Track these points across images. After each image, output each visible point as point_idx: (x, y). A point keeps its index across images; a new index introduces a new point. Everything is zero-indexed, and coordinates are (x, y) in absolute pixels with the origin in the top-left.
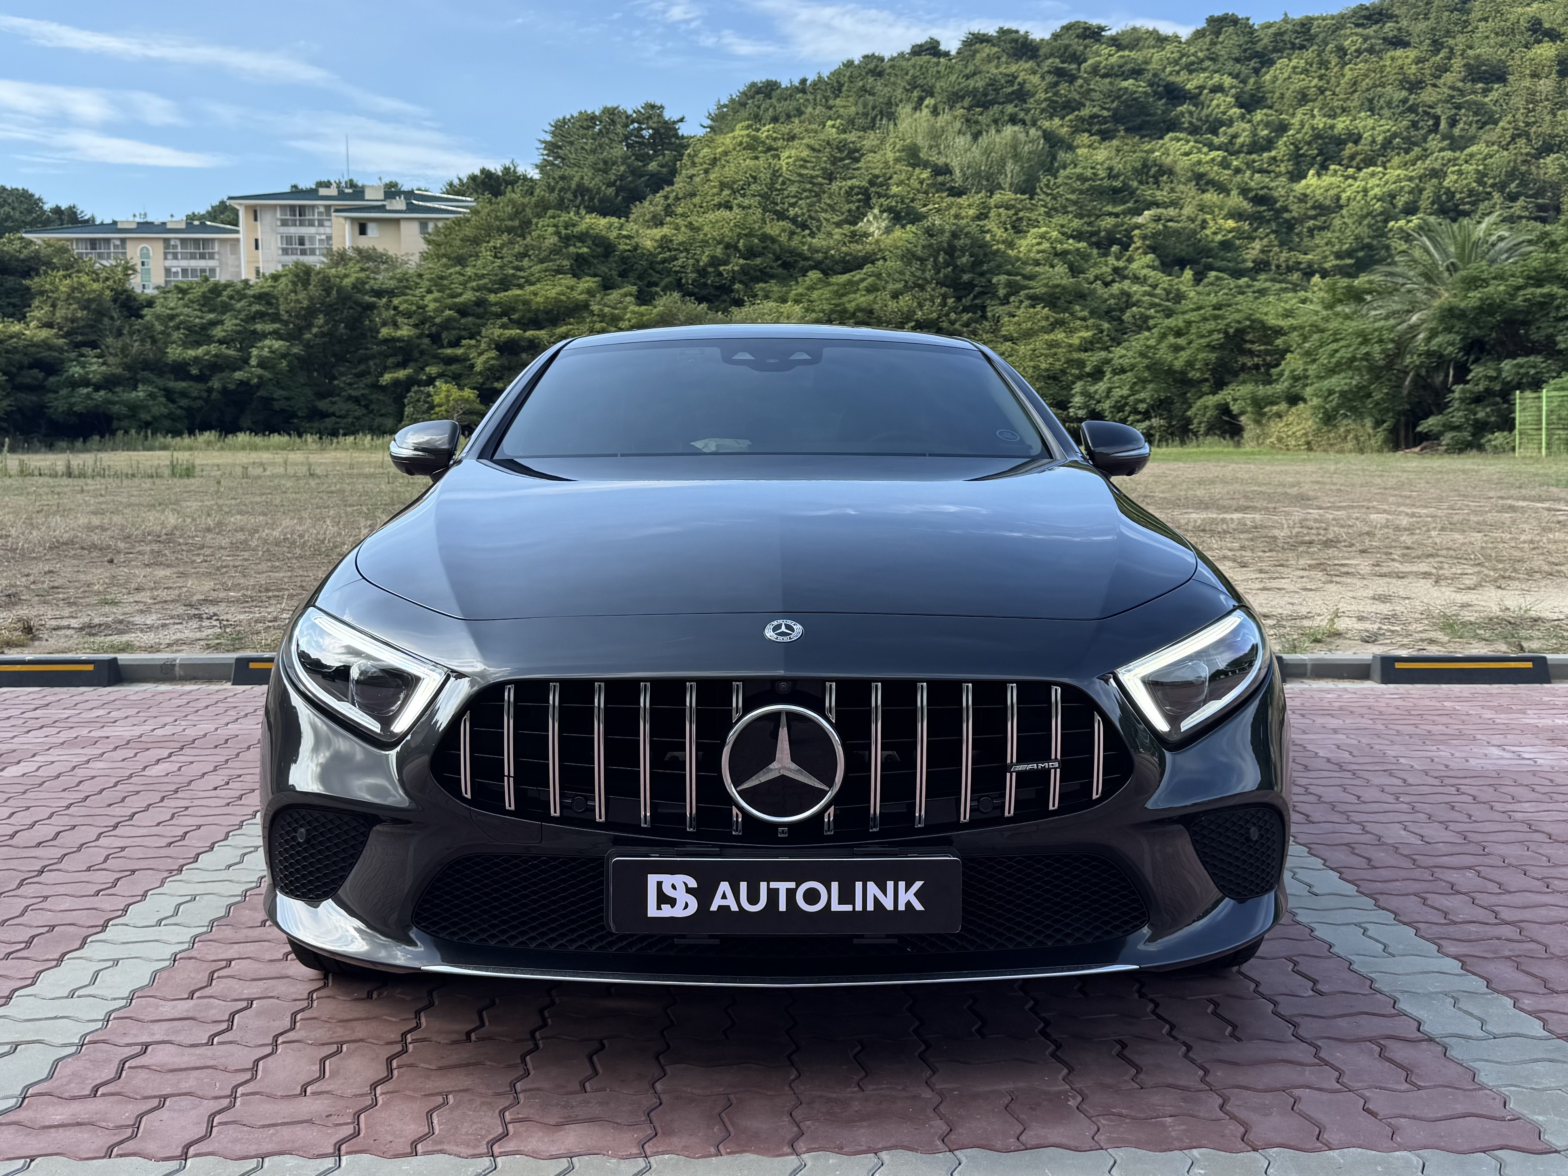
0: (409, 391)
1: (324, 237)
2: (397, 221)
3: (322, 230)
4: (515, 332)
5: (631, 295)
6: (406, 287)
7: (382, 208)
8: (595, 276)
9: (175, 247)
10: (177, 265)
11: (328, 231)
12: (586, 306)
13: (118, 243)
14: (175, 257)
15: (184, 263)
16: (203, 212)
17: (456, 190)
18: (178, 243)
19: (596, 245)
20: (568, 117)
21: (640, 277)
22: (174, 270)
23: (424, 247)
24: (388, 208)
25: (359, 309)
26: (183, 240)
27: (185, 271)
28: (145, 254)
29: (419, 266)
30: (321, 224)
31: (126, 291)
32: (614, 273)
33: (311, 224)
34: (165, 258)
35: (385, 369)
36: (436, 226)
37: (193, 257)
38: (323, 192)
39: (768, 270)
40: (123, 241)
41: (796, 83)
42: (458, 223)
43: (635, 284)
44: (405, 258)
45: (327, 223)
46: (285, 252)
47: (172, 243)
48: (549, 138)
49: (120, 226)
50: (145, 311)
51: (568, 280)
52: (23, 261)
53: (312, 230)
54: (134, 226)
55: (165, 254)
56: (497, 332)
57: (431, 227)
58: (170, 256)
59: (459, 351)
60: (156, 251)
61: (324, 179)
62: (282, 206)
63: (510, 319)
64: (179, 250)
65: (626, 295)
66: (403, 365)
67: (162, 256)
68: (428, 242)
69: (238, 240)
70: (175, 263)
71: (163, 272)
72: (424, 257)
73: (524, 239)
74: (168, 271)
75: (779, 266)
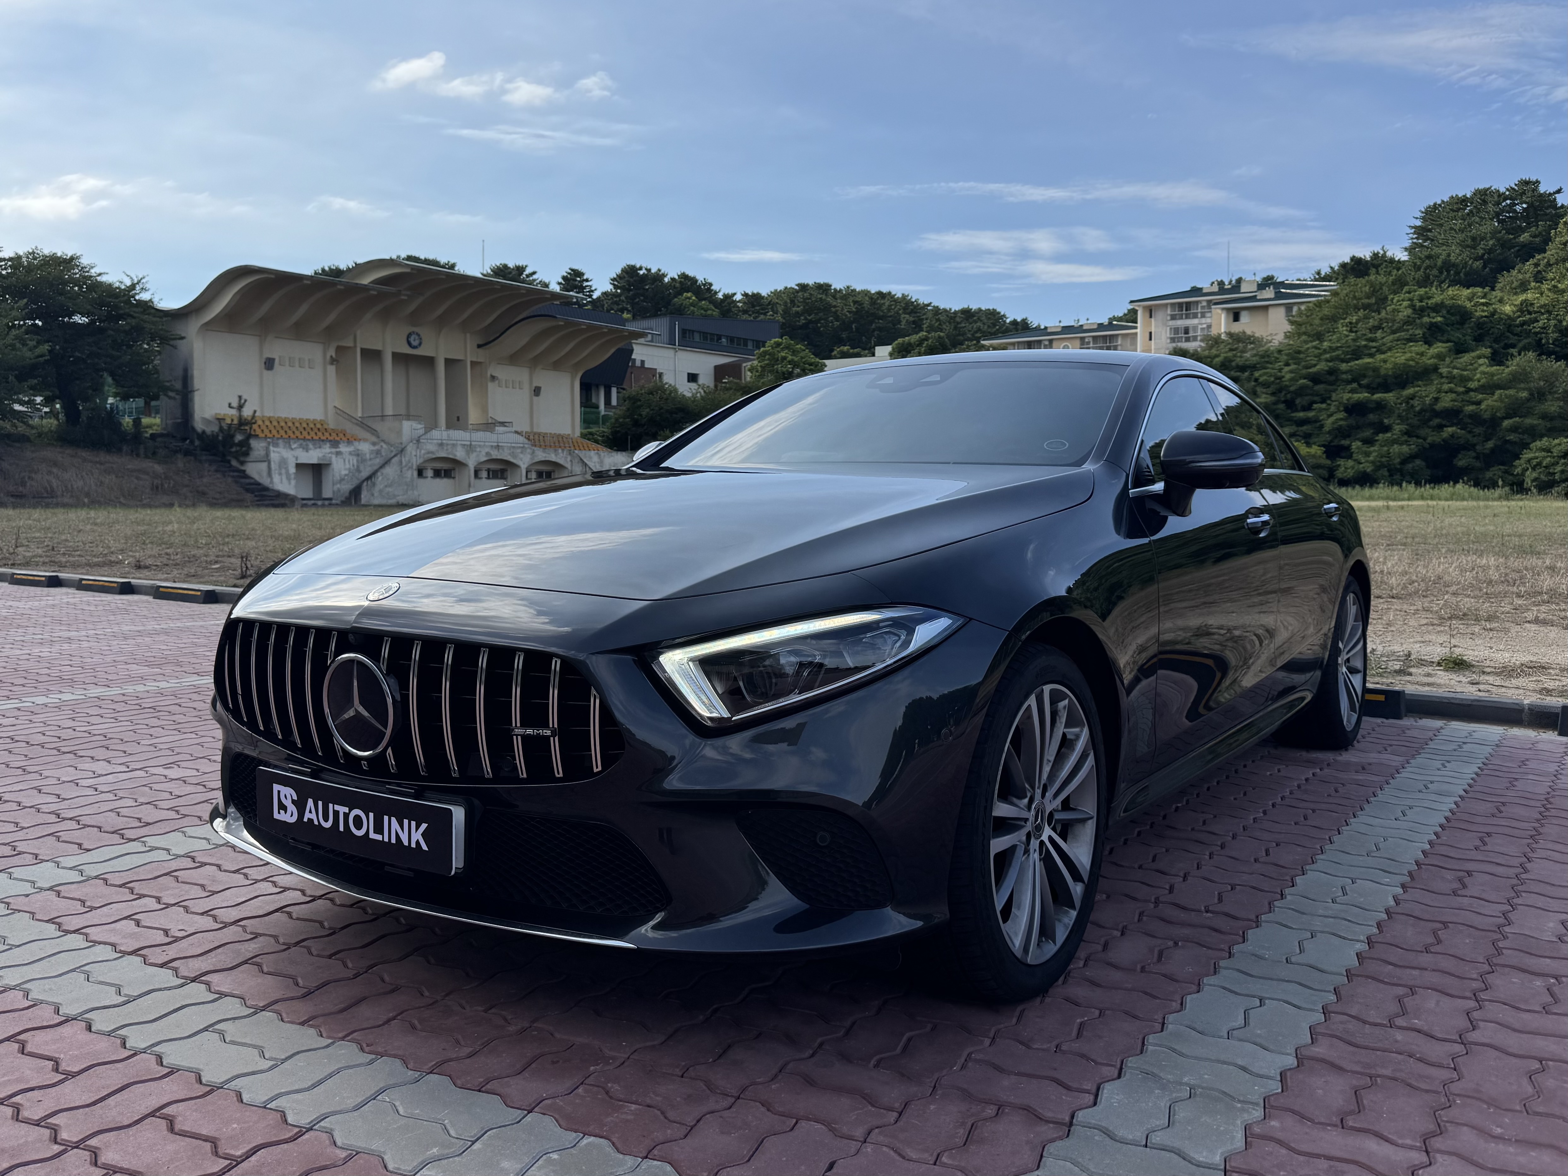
1: (1204, 326)
2: (1266, 307)
4: (1364, 395)
5: (1484, 357)
6: (1268, 362)
7: (1255, 298)
8: (1447, 341)
9: (1088, 343)
12: (1435, 369)
13: (1047, 343)
16: (1119, 314)
17: (1323, 277)
18: (1091, 340)
19: (1452, 314)
20: (1439, 202)
21: (1496, 340)
23: (1288, 327)
24: (1259, 297)
26: (1094, 337)
29: (1281, 343)
30: (1203, 316)
32: (1468, 338)
33: (1195, 316)
36: (1299, 309)
38: (1207, 289)
40: (1051, 341)
42: (1319, 305)
43: (1489, 347)
44: (1269, 338)
45: (1208, 315)
46: (1173, 340)
48: (1418, 223)
49: (1047, 329)
51: (1419, 347)
53: (1195, 321)
54: (1059, 330)
56: (1346, 396)
57: (1295, 309)
59: (1311, 414)
60: (1074, 347)
62: (1173, 305)
63: (1360, 385)
64: (1091, 344)
65: (1478, 357)
69: (1136, 334)
73: (1379, 313)
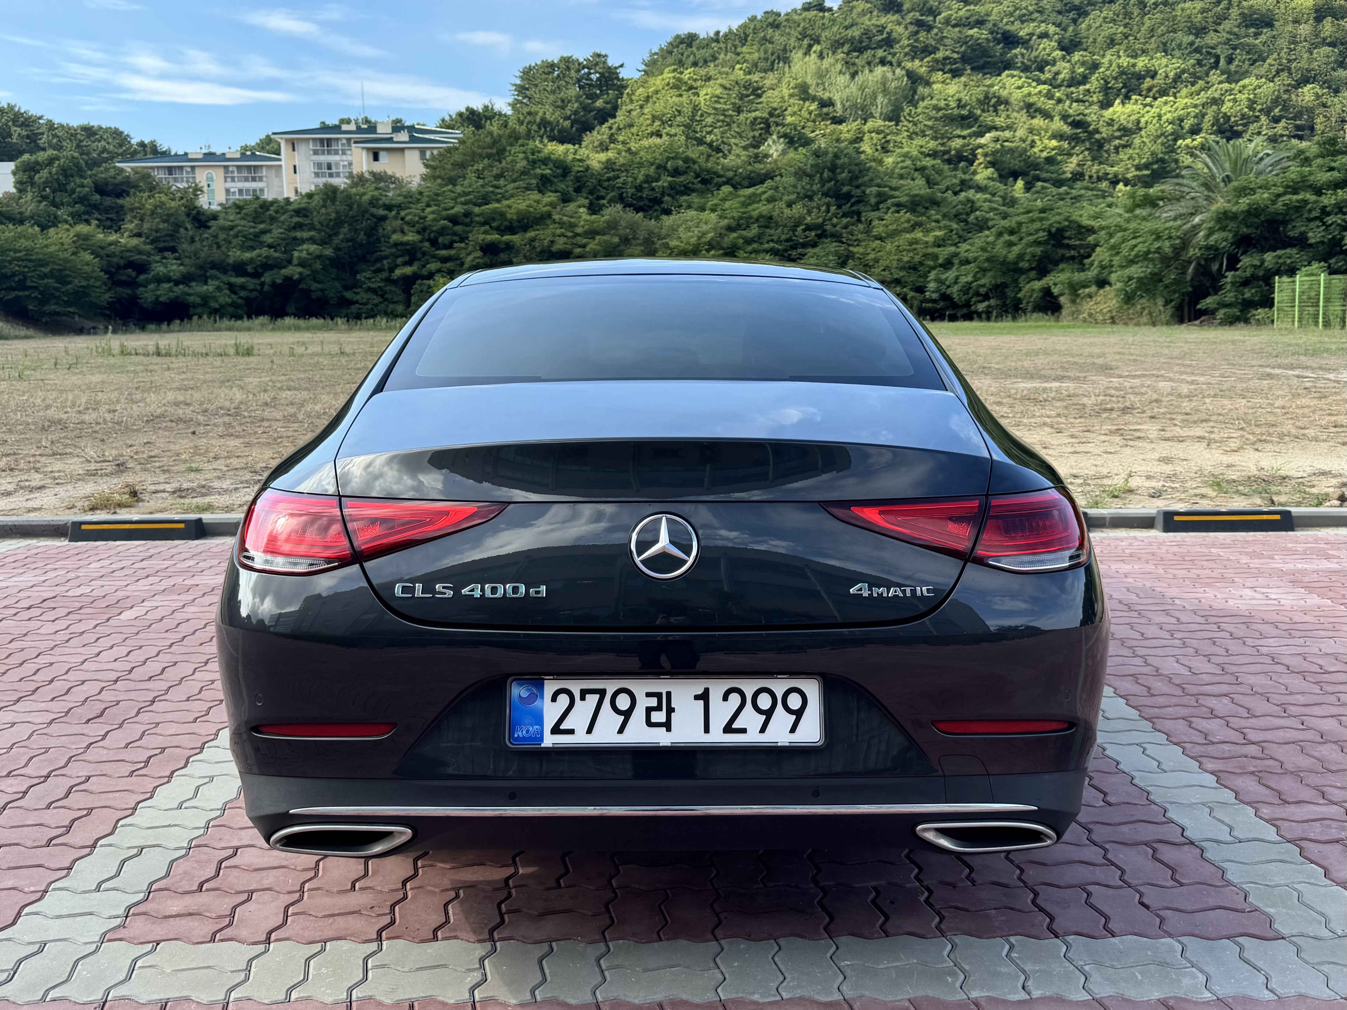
0: (415, 284)
1: (346, 163)
2: (402, 150)
3: (344, 157)
4: (495, 237)
5: (584, 207)
6: (410, 203)
7: (390, 140)
8: (556, 191)
9: (233, 172)
10: (235, 186)
11: (349, 158)
12: (549, 215)
13: (189, 169)
14: (233, 179)
15: (240, 185)
16: (253, 144)
17: (447, 125)
18: (235, 169)
19: (556, 167)
20: (533, 65)
21: (591, 193)
22: (232, 190)
23: (423, 170)
24: (395, 140)
25: (375, 220)
26: (238, 167)
27: (241, 191)
28: (210, 179)
29: (420, 185)
30: (344, 153)
31: (196, 207)
32: (571, 189)
33: (336, 153)
34: (226, 181)
35: (397, 266)
36: (432, 153)
37: (246, 179)
38: (345, 127)
39: (690, 185)
40: (193, 168)
41: (712, 34)
42: (449, 150)
43: (587, 198)
44: (409, 179)
45: (348, 152)
46: (317, 175)
47: (231, 169)
48: (518, 82)
49: (190, 156)
50: (212, 223)
51: (535, 196)
52: (117, 185)
53: (337, 158)
54: (201, 156)
55: (226, 178)
56: (481, 237)
57: (428, 154)
58: (229, 180)
59: (453, 252)
60: (218, 175)
61: (346, 117)
63: (491, 227)
64: (236, 174)
65: (580, 207)
66: (409, 263)
67: (223, 179)
69: (280, 166)
70: (233, 184)
71: (224, 192)
72: (424, 178)
73: (501, 163)
74: (228, 191)
75: (699, 182)
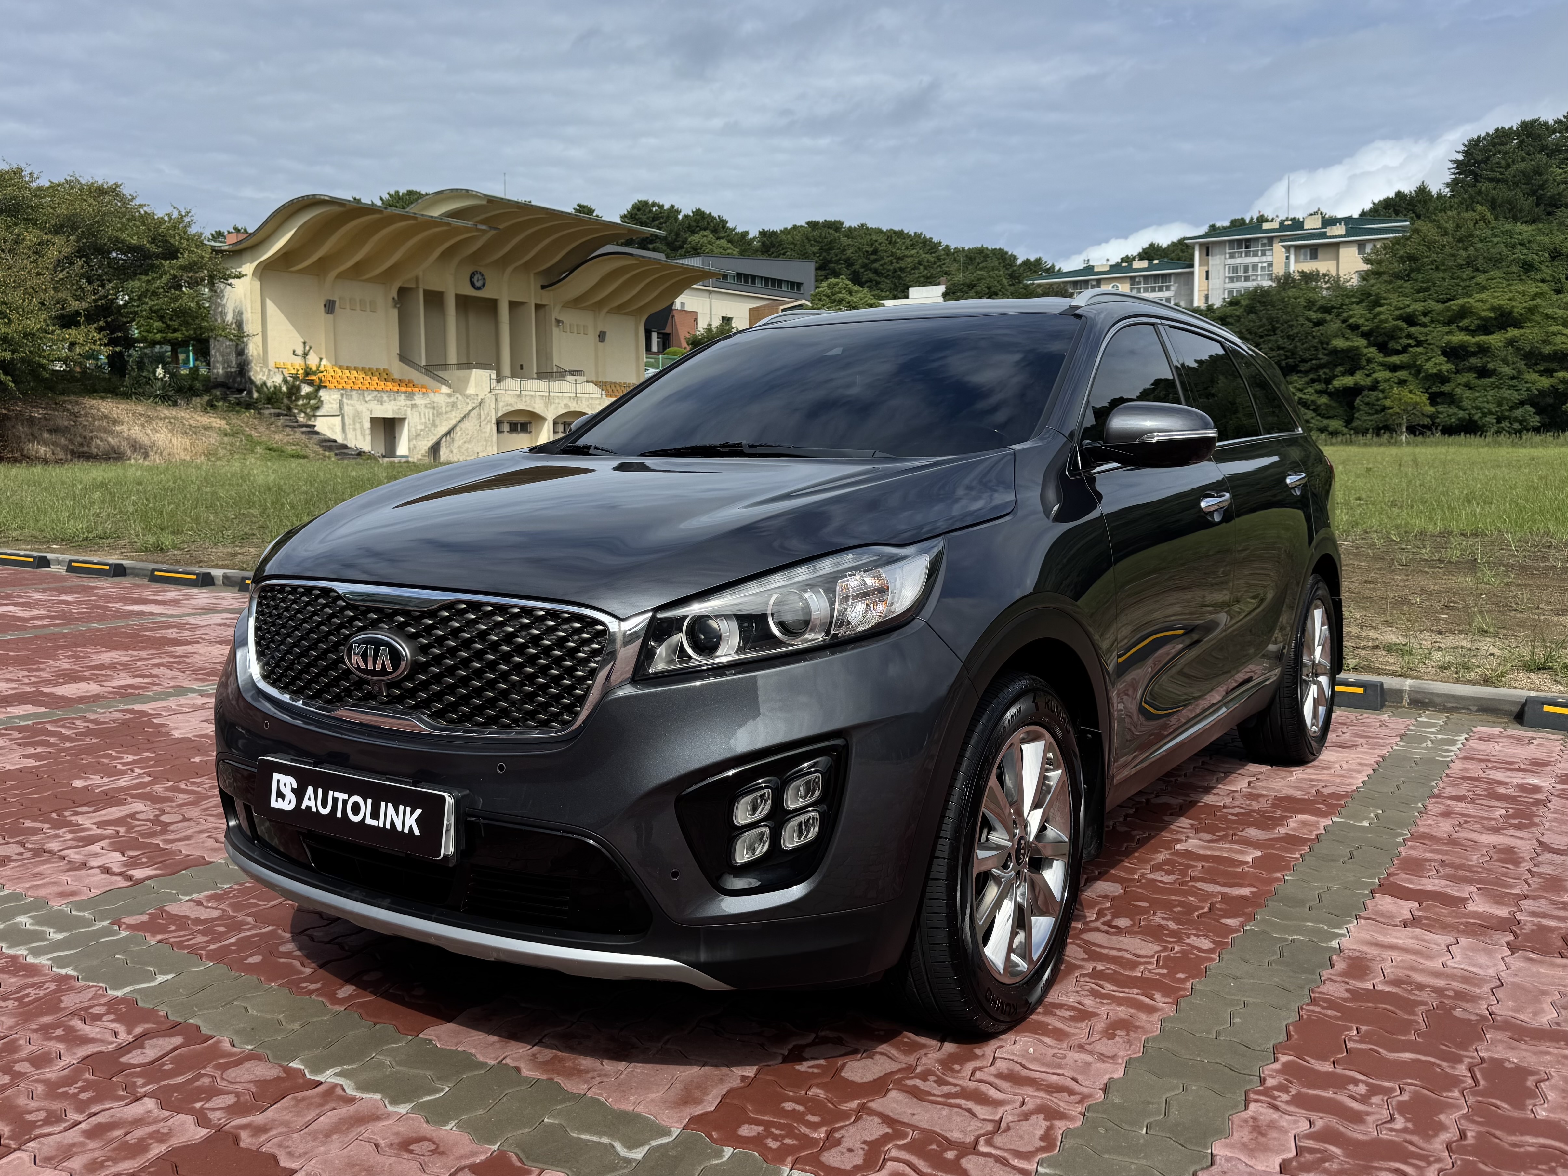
1: (1265, 265)
2: (1340, 245)
3: (1264, 259)
4: (1464, 338)
7: (1323, 235)
9: (1139, 283)
11: (1269, 259)
18: (1142, 279)
23: (1363, 266)
24: (1327, 234)
26: (1145, 277)
30: (1264, 254)
33: (1255, 255)
35: (1335, 376)
36: (1374, 246)
38: (1266, 226)
45: (1268, 253)
46: (1232, 279)
47: (1137, 279)
48: (1460, 157)
53: (1256, 260)
56: (1445, 339)
57: (1369, 247)
60: (1124, 287)
61: (1266, 215)
62: (1230, 241)
63: (1458, 326)
64: (1142, 285)
66: (1350, 373)
68: (1367, 261)
69: (1193, 273)
